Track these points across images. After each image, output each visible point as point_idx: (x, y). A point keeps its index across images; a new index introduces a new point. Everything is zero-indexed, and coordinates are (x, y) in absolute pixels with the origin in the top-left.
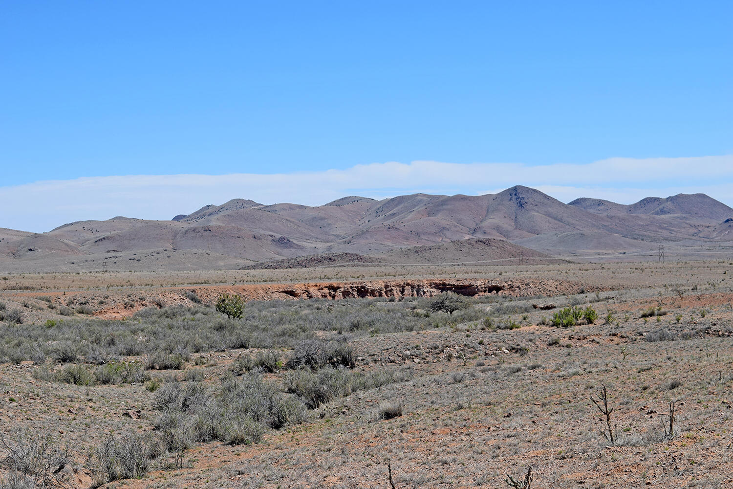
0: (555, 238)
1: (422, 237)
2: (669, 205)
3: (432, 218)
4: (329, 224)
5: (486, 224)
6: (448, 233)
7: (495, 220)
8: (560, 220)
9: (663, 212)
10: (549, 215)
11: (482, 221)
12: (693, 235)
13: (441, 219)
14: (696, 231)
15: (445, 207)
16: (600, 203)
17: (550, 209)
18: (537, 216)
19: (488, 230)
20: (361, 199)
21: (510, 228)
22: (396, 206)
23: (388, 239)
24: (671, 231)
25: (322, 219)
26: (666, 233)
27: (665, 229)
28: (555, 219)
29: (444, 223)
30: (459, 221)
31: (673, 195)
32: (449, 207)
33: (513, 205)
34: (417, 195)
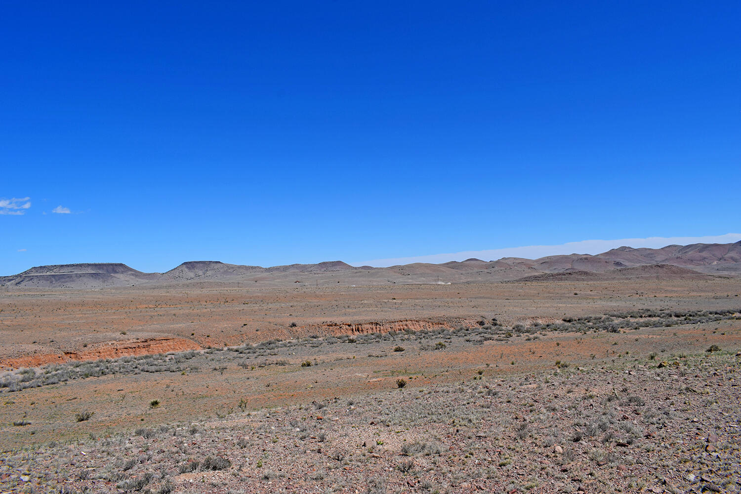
1: (694, 262)
3: (700, 254)
4: (655, 256)
5: (726, 256)
6: (707, 260)
7: (733, 254)
11: (725, 254)
13: (704, 254)
15: (707, 249)
19: (726, 259)
20: (677, 246)
22: (689, 248)
23: (676, 262)
25: (652, 254)
30: (714, 255)
32: (709, 249)
34: (698, 244)
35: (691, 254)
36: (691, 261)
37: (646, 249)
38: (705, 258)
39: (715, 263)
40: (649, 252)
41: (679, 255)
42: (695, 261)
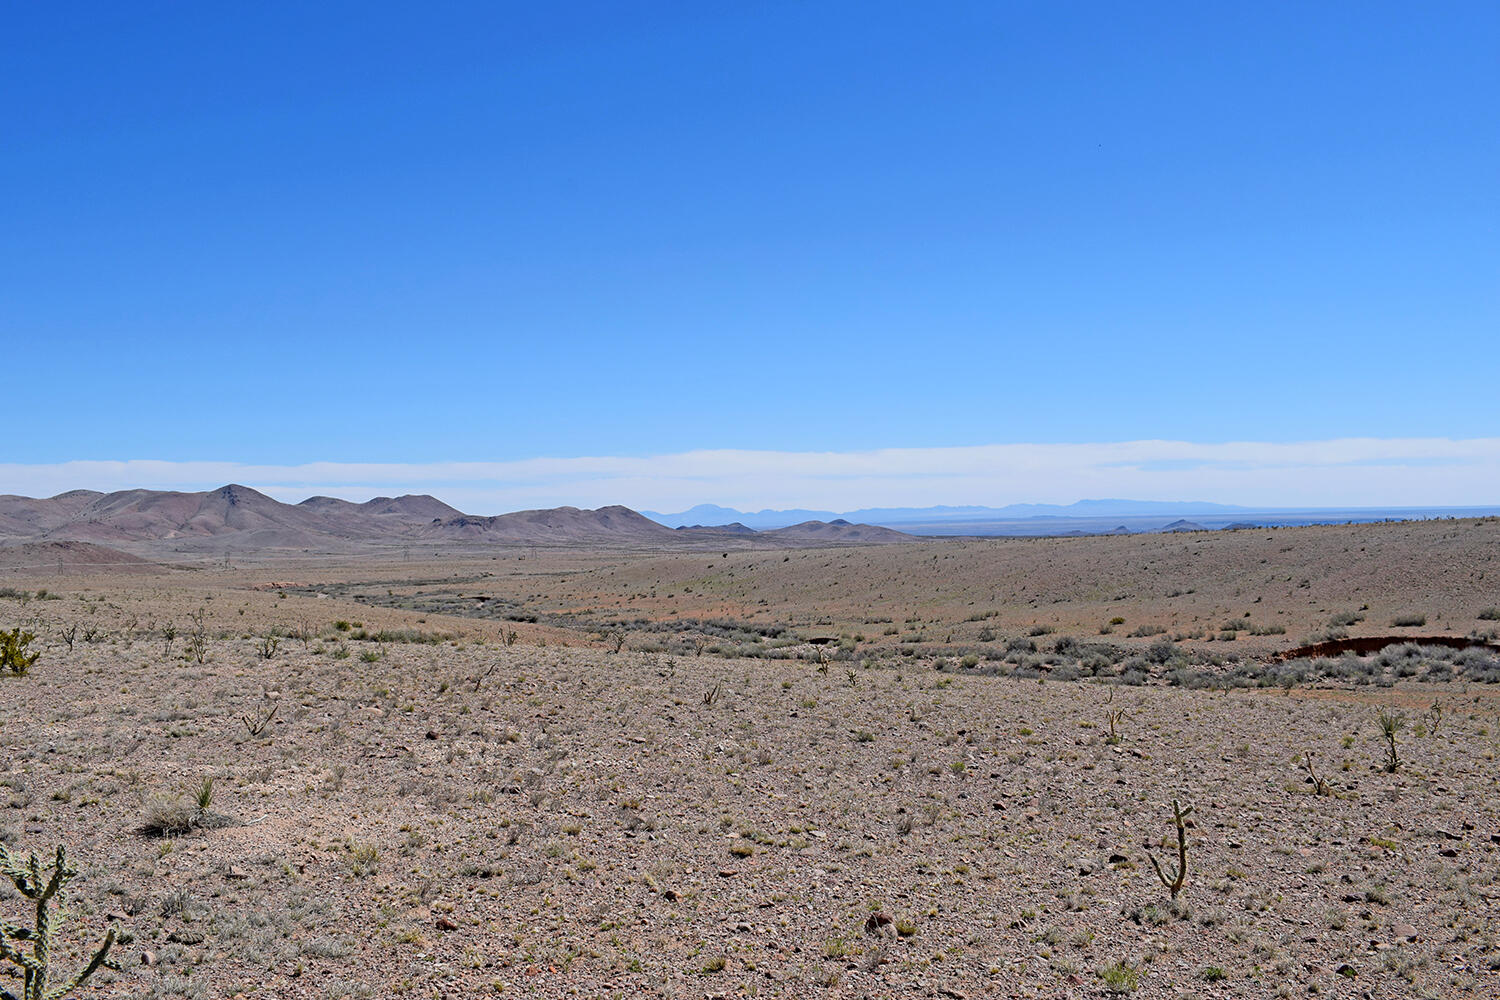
0: (249, 535)
1: (127, 532)
2: (397, 505)
3: (142, 514)
4: (38, 517)
5: (194, 520)
6: (154, 529)
7: (206, 516)
8: (270, 518)
9: (390, 511)
10: (260, 513)
11: (192, 518)
12: (403, 534)
13: (150, 515)
14: (408, 529)
15: (157, 503)
16: (333, 501)
17: (262, 507)
18: (248, 514)
19: (195, 526)
20: (90, 492)
21: (218, 524)
22: (117, 498)
23: (86, 533)
24: (382, 529)
25: (32, 512)
26: (377, 531)
27: (379, 526)
28: (267, 516)
29: (151, 518)
30: (169, 517)
31: (401, 496)
32: (159, 503)
33: (225, 502)
34: (137, 491)
35: (120, 513)
36: (121, 529)
37: (16, 499)
38: (151, 524)
39: (172, 535)
40: (23, 506)
41: (95, 516)
42: (129, 528)
